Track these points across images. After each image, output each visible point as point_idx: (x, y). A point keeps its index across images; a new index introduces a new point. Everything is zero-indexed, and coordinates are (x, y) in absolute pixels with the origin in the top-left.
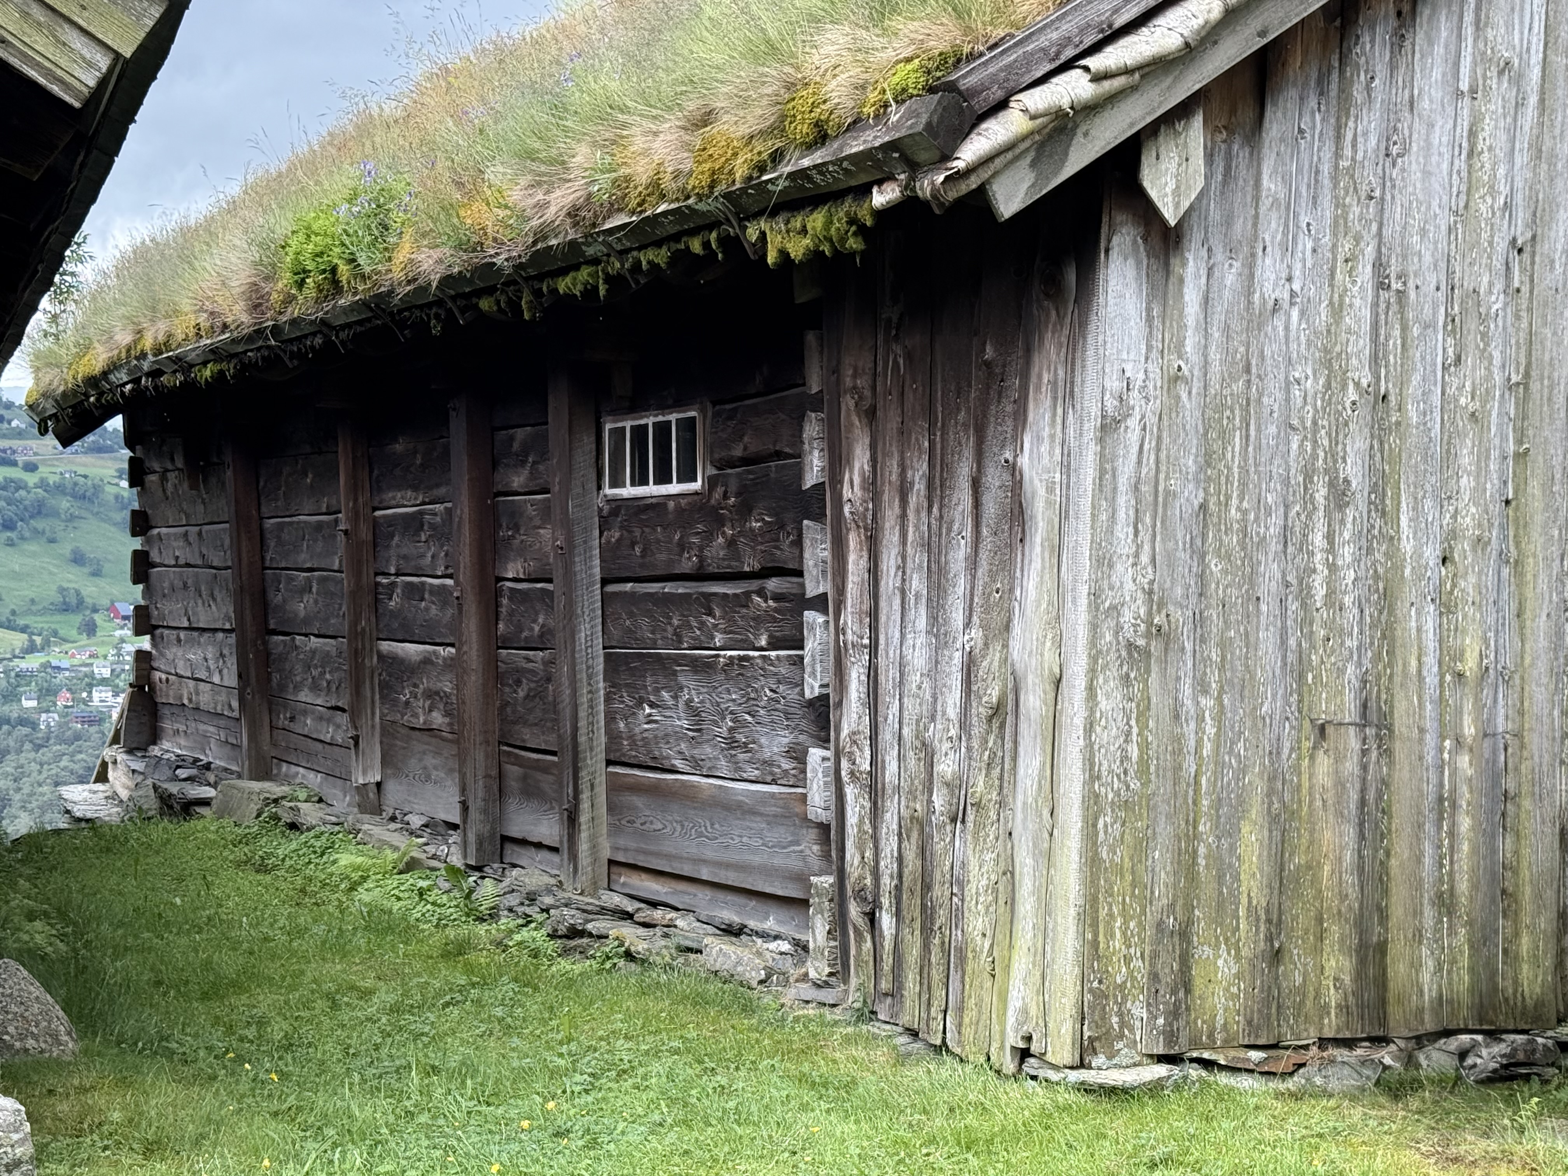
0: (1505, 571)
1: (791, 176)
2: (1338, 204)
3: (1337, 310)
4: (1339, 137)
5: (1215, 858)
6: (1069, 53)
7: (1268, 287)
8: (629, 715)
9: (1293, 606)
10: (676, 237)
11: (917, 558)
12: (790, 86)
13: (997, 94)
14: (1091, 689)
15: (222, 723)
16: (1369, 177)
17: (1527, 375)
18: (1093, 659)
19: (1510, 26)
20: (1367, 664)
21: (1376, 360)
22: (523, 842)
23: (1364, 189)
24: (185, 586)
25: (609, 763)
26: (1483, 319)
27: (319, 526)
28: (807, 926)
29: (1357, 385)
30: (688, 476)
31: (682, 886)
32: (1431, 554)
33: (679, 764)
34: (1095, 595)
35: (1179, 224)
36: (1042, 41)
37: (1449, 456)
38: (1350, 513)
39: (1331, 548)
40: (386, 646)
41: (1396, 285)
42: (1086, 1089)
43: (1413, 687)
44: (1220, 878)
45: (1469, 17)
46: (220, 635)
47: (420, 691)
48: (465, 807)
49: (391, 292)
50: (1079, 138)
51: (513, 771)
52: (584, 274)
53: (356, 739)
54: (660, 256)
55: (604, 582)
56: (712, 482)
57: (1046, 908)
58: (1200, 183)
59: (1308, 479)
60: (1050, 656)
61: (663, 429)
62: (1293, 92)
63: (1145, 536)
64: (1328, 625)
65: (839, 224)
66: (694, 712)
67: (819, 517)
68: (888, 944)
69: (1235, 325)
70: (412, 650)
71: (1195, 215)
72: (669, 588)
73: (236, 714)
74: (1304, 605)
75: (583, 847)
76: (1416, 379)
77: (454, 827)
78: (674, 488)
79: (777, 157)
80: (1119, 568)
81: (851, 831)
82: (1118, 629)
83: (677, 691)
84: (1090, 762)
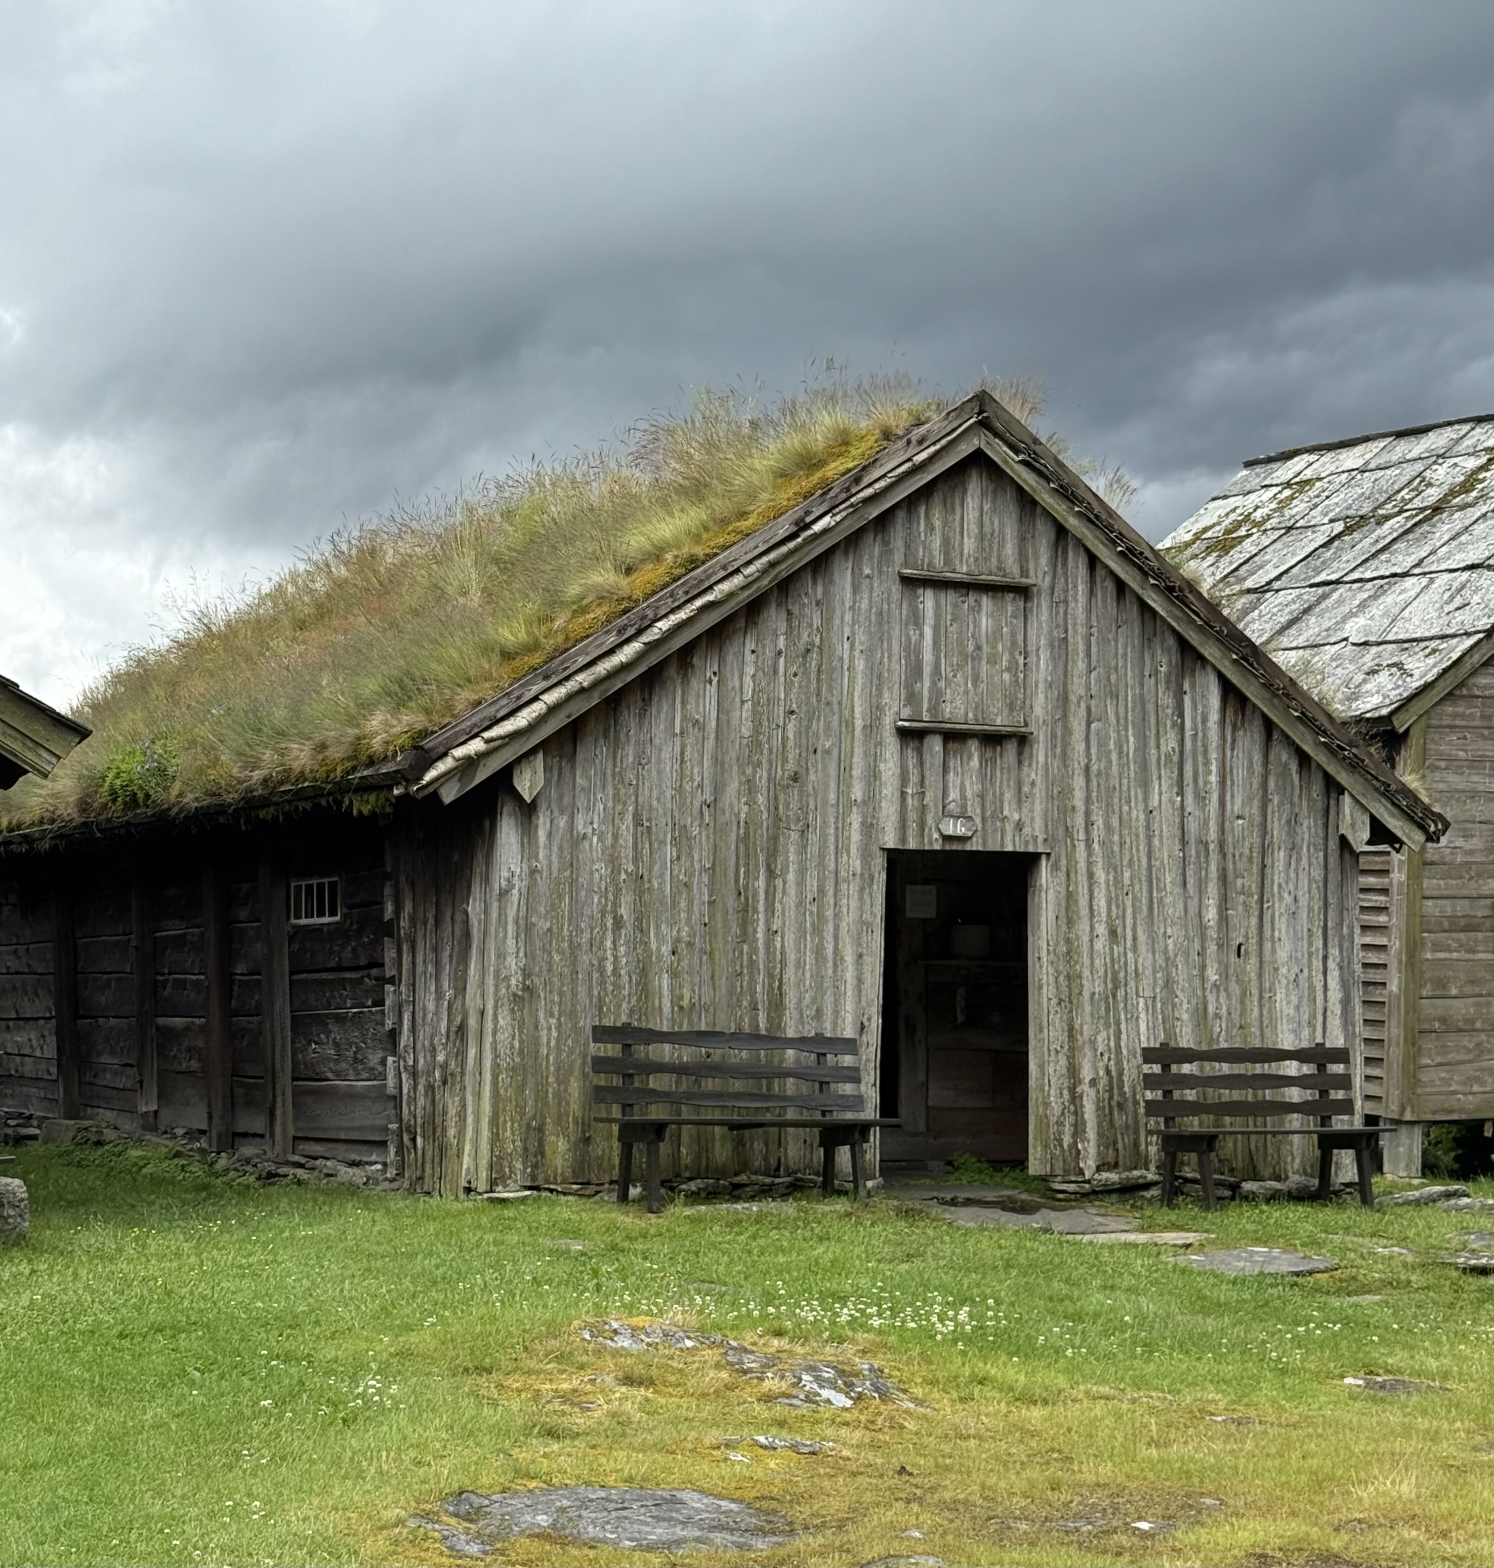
0: (704, 958)
1: (361, 778)
2: (615, 788)
3: (616, 837)
4: (615, 758)
5: (557, 1094)
6: (476, 730)
7: (580, 827)
8: (304, 1050)
9: (596, 975)
10: (315, 797)
11: (431, 956)
12: (359, 739)
13: (442, 749)
14: (495, 1016)
15: (42, 1085)
16: (630, 776)
17: (714, 864)
18: (496, 1001)
19: (697, 704)
20: (633, 1002)
21: (636, 860)
22: (245, 1135)
23: (627, 780)
24: (15, 988)
25: (294, 1079)
26: (689, 839)
27: (116, 944)
28: (387, 1152)
29: (626, 871)
30: (333, 913)
31: (331, 1145)
32: (666, 949)
33: (330, 1075)
34: (497, 972)
35: (534, 801)
36: (463, 726)
37: (674, 904)
38: (623, 932)
39: (615, 948)
40: (161, 1021)
41: (646, 824)
42: (492, 1200)
43: (657, 1013)
44: (559, 1104)
45: (678, 700)
46: (42, 1022)
47: (183, 1048)
48: (210, 1117)
49: (169, 809)
50: (481, 767)
51: (239, 1091)
52: (272, 810)
53: (141, 1083)
54: (308, 805)
55: (292, 973)
56: (345, 917)
57: (477, 1120)
58: (542, 783)
59: (603, 916)
60: (479, 1001)
61: (321, 887)
62: (590, 739)
63: (521, 944)
64: (614, 984)
65: (382, 800)
66: (337, 1045)
67: (391, 936)
68: (420, 1152)
69: (565, 846)
70: (178, 1022)
71: (542, 797)
72: (324, 976)
73: (54, 1077)
74: (602, 975)
75: (278, 1129)
76: (656, 868)
77: (203, 1132)
78: (326, 920)
79: (354, 769)
80: (509, 959)
81: (405, 1097)
82: (508, 987)
83: (328, 1034)
84: (495, 1049)
